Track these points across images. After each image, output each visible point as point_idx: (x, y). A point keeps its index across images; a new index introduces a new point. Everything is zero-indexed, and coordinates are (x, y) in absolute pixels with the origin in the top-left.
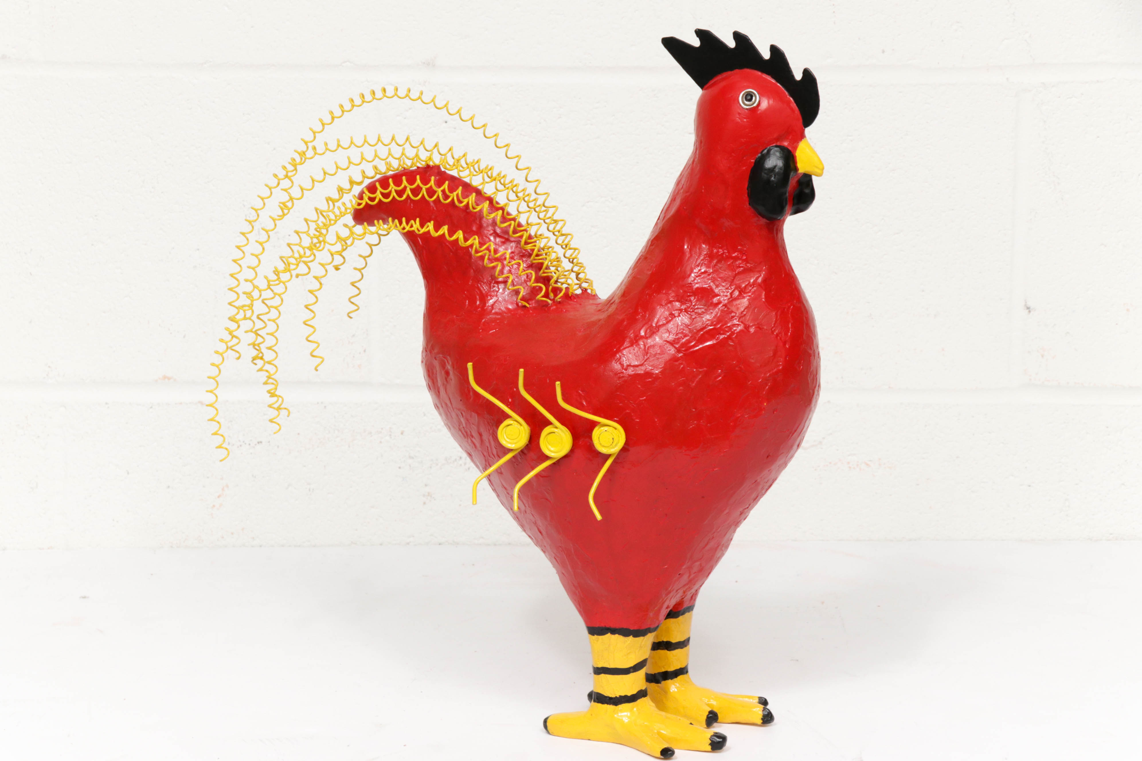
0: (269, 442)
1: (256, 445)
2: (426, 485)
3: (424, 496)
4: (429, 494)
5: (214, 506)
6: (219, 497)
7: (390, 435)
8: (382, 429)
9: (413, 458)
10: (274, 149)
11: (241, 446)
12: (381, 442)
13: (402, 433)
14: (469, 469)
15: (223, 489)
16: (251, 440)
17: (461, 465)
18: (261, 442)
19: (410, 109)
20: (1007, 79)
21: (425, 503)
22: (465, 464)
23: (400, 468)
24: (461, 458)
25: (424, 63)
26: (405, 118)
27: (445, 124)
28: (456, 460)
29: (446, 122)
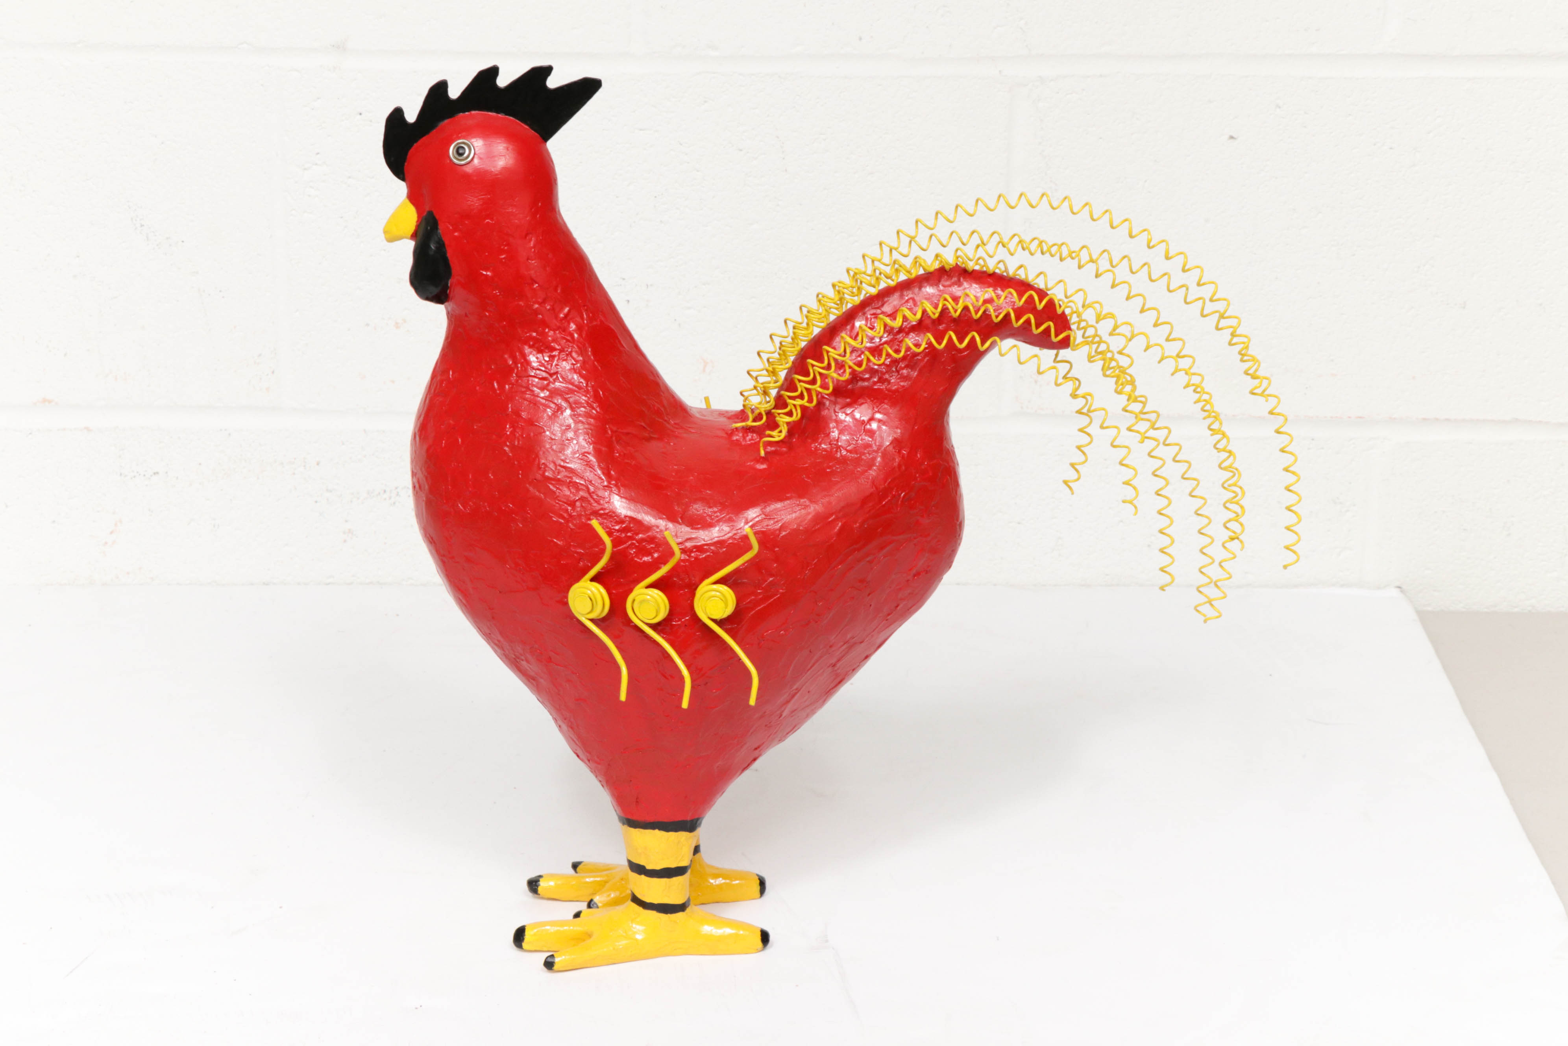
0: (167, 473)
1: (151, 476)
2: (346, 521)
3: (344, 533)
4: (350, 531)
5: (106, 543)
6: (112, 533)
7: (305, 466)
8: (295, 459)
9: (331, 491)
10: (162, 143)
11: (134, 477)
12: (294, 474)
13: (318, 464)
14: (394, 503)
15: (116, 525)
16: (146, 471)
17: (385, 499)
18: (158, 473)
19: (318, 98)
20: (1000, 71)
21: (345, 541)
22: (390, 498)
23: (316, 502)
24: (385, 491)
25: (333, 46)
26: (313, 109)
27: (359, 116)
28: (379, 493)
29: (361, 114)
